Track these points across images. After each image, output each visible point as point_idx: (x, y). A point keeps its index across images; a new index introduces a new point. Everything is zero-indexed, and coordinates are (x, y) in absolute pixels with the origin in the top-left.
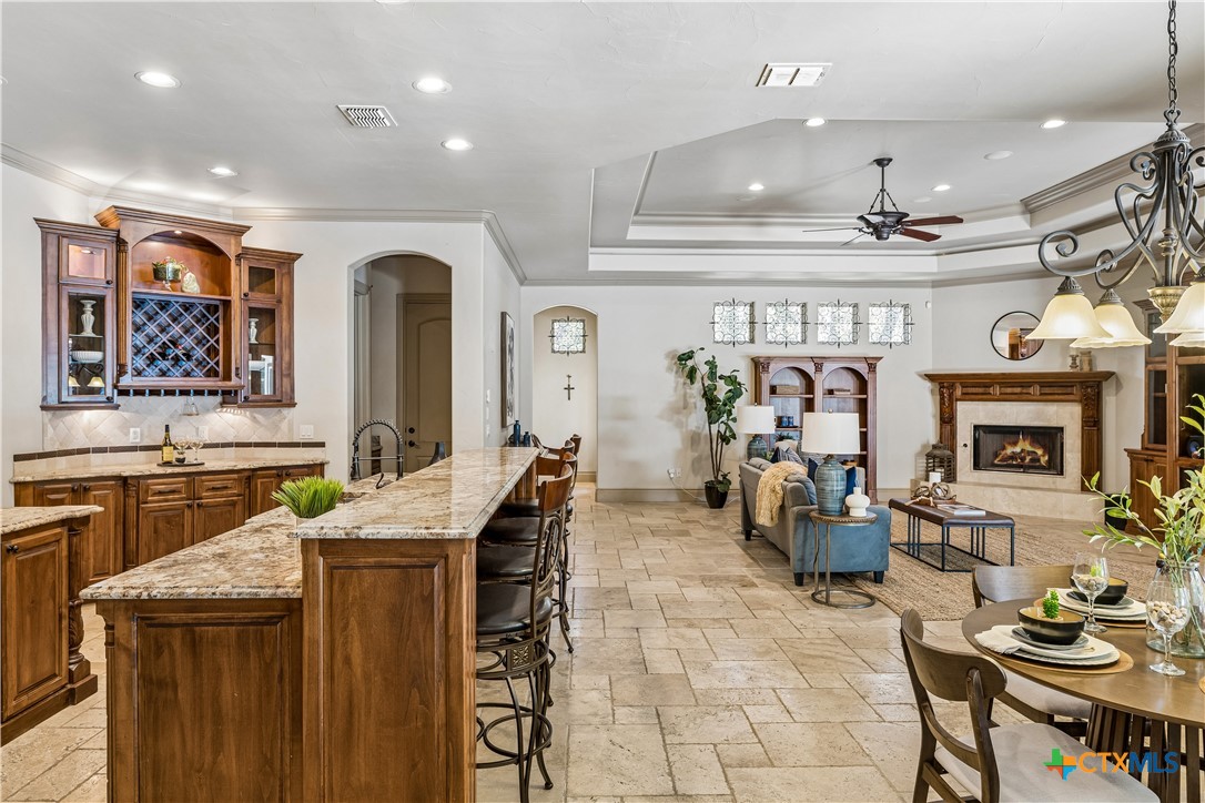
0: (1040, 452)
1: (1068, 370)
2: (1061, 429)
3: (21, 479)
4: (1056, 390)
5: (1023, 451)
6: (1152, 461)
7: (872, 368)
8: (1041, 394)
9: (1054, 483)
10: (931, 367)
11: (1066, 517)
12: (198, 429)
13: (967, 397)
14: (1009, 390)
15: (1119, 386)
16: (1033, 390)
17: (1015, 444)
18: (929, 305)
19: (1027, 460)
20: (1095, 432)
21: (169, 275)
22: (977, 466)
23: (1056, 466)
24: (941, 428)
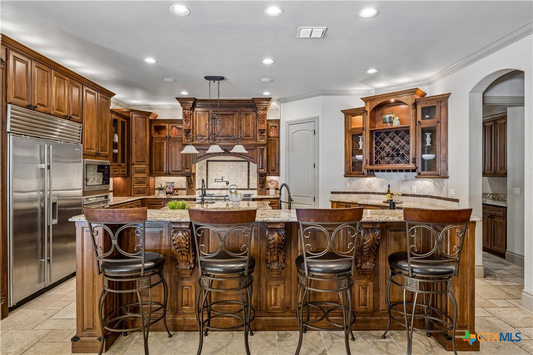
3: (334, 200)
12: (411, 187)
21: (388, 120)
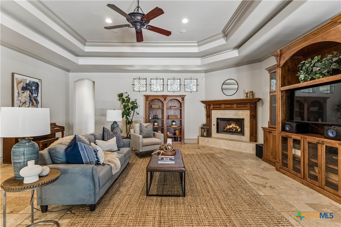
0: (238, 127)
1: (245, 98)
2: (243, 119)
4: (242, 106)
5: (233, 127)
6: (271, 132)
7: (183, 99)
8: (237, 107)
9: (241, 138)
10: (204, 99)
11: (243, 151)
13: (215, 109)
14: (227, 106)
15: (263, 103)
16: (235, 106)
17: (230, 124)
18: (204, 79)
19: (234, 130)
20: (254, 120)
22: (218, 132)
23: (242, 133)
24: (207, 119)
